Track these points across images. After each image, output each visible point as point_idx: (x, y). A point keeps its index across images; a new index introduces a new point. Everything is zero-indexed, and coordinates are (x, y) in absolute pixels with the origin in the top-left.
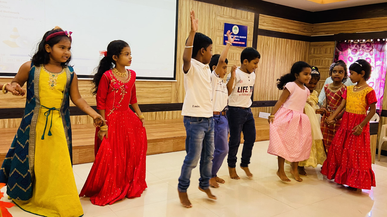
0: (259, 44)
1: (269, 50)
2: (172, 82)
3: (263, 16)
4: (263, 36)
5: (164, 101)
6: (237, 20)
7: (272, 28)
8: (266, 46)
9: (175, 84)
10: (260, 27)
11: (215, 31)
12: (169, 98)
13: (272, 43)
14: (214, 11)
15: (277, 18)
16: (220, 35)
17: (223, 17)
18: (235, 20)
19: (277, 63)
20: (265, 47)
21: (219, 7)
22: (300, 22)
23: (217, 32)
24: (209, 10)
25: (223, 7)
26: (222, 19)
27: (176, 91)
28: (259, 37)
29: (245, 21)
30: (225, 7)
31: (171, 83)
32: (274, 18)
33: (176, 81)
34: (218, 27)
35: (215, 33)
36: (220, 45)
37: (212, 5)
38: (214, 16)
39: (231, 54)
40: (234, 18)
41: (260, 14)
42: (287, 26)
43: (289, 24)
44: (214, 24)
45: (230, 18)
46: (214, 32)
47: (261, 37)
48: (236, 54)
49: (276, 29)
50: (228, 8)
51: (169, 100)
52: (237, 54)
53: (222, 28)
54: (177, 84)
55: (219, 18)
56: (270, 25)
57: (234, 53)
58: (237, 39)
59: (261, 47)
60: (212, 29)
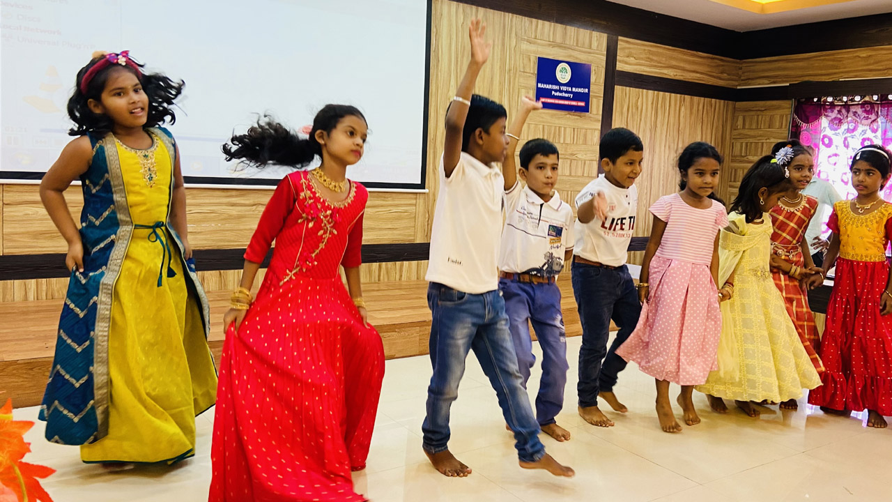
0: (618, 105)
1: (641, 120)
2: (417, 193)
3: (627, 42)
4: (628, 88)
5: (400, 237)
6: (566, 51)
7: (648, 69)
8: (634, 111)
9: (425, 199)
10: (619, 66)
11: (517, 75)
12: (411, 232)
13: (647, 105)
14: (514, 29)
15: (658, 47)
16: (529, 86)
17: (534, 43)
18: (561, 50)
19: (660, 151)
20: (632, 112)
21: (526, 19)
22: (711, 55)
23: (521, 80)
24: (502, 25)
25: (534, 20)
26: (533, 48)
27: (427, 215)
28: (618, 89)
29: (584, 52)
30: (539, 21)
31: (414, 196)
32: (651, 46)
33: (426, 191)
34: (524, 67)
35: (517, 79)
37: (509, 16)
38: (514, 42)
39: (553, 128)
40: (560, 46)
41: (620, 38)
42: (682, 65)
43: (685, 61)
44: (515, 60)
45: (551, 45)
46: (515, 79)
47: (622, 89)
48: (565, 128)
49: (656, 73)
50: (547, 23)
51: (410, 235)
52: (568, 130)
53: (533, 68)
54: (429, 199)
55: (524, 46)
56: (643, 62)
57: (559, 127)
58: (566, 95)
59: (622, 113)
60: (510, 70)
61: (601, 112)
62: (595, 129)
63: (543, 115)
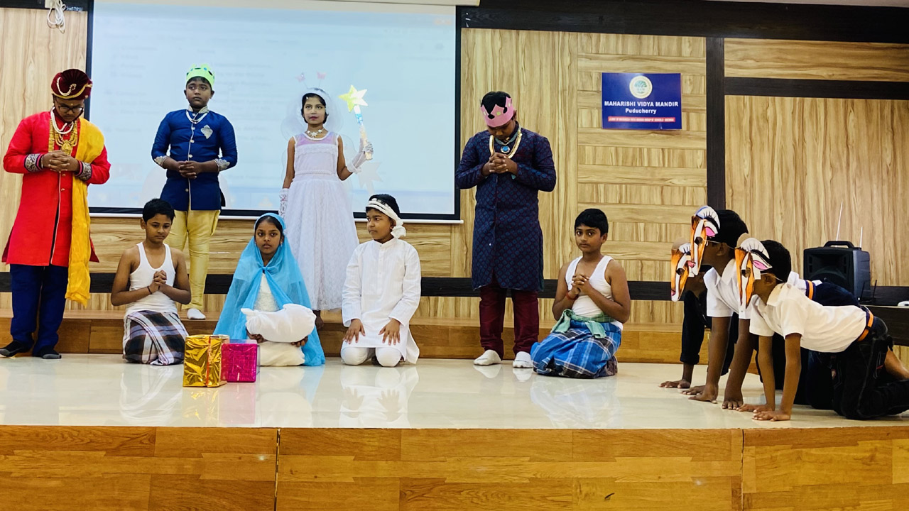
0: (733, 118)
1: (775, 134)
2: (451, 224)
3: (740, 43)
4: (747, 98)
5: (433, 270)
6: (644, 63)
7: (769, 71)
8: (761, 123)
9: (461, 233)
10: (729, 72)
11: (575, 94)
12: (446, 265)
13: (783, 115)
14: (567, 47)
15: (796, 43)
16: (592, 105)
17: (596, 59)
18: (637, 63)
20: (758, 125)
21: (583, 36)
23: (581, 99)
24: (551, 46)
25: (594, 35)
26: (594, 64)
27: (465, 248)
28: (731, 102)
29: (671, 61)
30: (602, 35)
31: (449, 228)
32: (782, 44)
33: (461, 221)
34: (583, 86)
35: (574, 101)
36: (592, 131)
37: (558, 36)
38: (567, 60)
39: (631, 151)
40: (633, 58)
41: (726, 39)
42: (842, 61)
44: (570, 79)
45: (620, 58)
46: (572, 97)
47: (738, 100)
48: (649, 150)
49: (796, 75)
50: (612, 37)
51: (445, 269)
52: (654, 152)
53: (596, 85)
54: (466, 230)
55: (583, 63)
56: (771, 63)
57: (640, 149)
58: (647, 111)
59: (740, 127)
60: (564, 90)
61: (705, 128)
62: (697, 149)
63: (615, 136)
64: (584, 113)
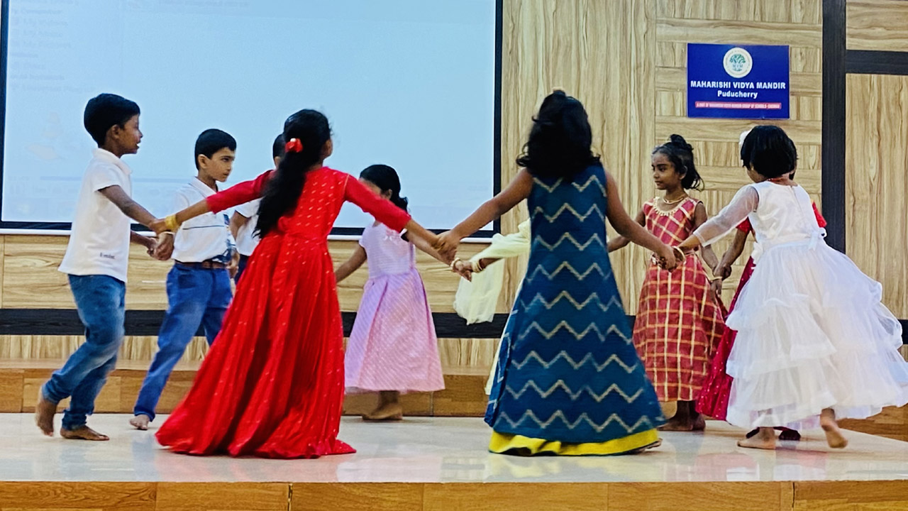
0: (856, 104)
6: (742, 31)
10: (851, 44)
11: (652, 72)
14: (642, 10)
16: (675, 86)
17: (681, 25)
18: (734, 30)
23: (659, 78)
26: (679, 31)
28: (854, 82)
29: (778, 29)
34: (663, 60)
35: (651, 79)
36: (674, 120)
38: (643, 27)
40: (728, 24)
44: (647, 51)
45: (712, 24)
46: (648, 78)
47: (863, 78)
53: (680, 60)
55: (662, 31)
58: (745, 95)
59: (866, 116)
60: (638, 67)
61: (820, 117)
62: (810, 144)
63: (705, 127)
64: (664, 96)
